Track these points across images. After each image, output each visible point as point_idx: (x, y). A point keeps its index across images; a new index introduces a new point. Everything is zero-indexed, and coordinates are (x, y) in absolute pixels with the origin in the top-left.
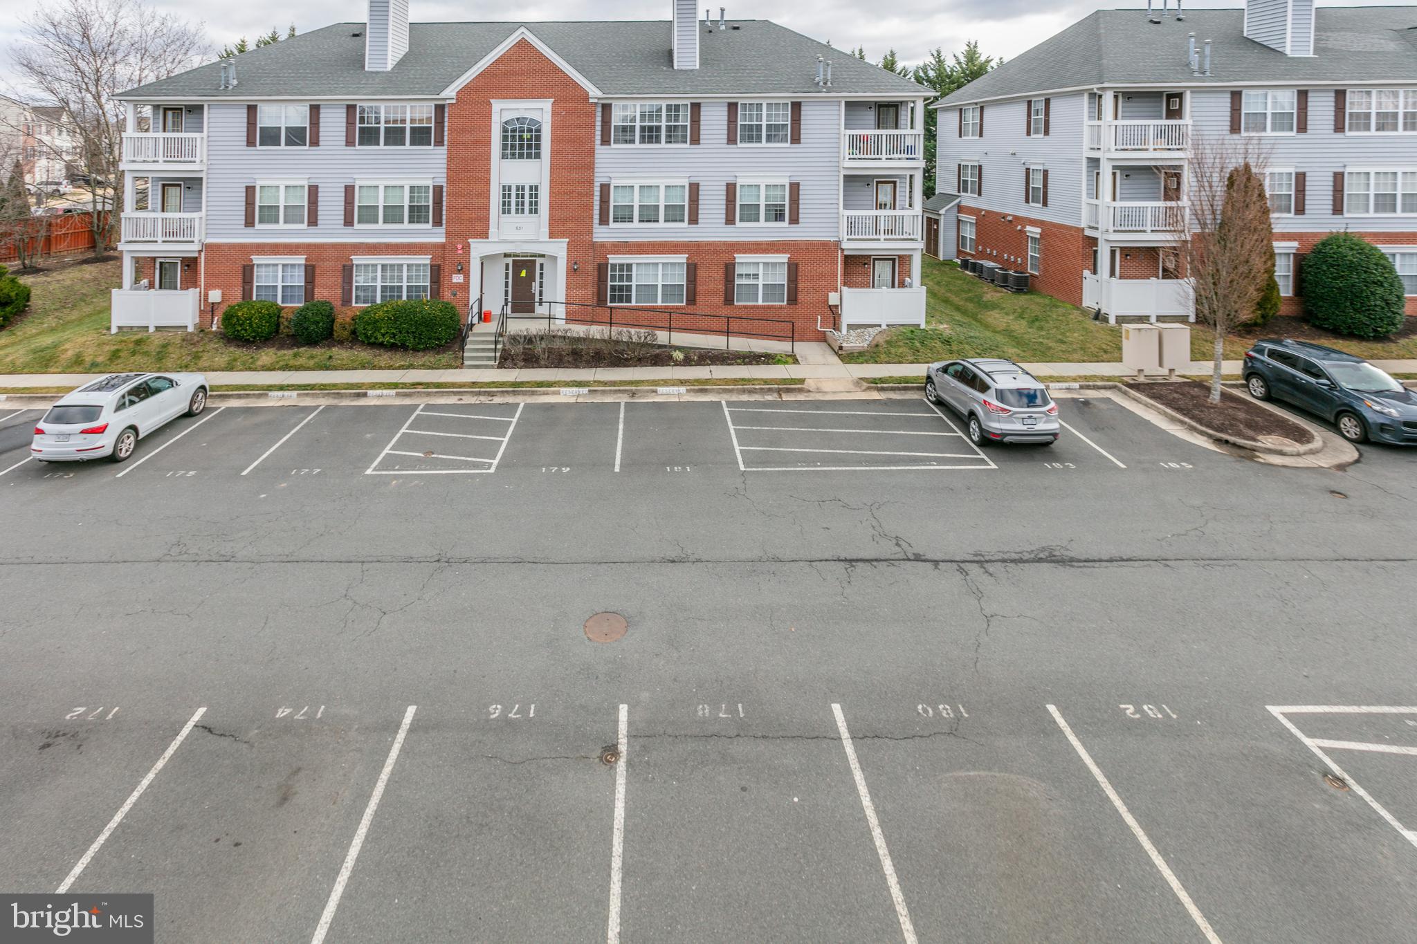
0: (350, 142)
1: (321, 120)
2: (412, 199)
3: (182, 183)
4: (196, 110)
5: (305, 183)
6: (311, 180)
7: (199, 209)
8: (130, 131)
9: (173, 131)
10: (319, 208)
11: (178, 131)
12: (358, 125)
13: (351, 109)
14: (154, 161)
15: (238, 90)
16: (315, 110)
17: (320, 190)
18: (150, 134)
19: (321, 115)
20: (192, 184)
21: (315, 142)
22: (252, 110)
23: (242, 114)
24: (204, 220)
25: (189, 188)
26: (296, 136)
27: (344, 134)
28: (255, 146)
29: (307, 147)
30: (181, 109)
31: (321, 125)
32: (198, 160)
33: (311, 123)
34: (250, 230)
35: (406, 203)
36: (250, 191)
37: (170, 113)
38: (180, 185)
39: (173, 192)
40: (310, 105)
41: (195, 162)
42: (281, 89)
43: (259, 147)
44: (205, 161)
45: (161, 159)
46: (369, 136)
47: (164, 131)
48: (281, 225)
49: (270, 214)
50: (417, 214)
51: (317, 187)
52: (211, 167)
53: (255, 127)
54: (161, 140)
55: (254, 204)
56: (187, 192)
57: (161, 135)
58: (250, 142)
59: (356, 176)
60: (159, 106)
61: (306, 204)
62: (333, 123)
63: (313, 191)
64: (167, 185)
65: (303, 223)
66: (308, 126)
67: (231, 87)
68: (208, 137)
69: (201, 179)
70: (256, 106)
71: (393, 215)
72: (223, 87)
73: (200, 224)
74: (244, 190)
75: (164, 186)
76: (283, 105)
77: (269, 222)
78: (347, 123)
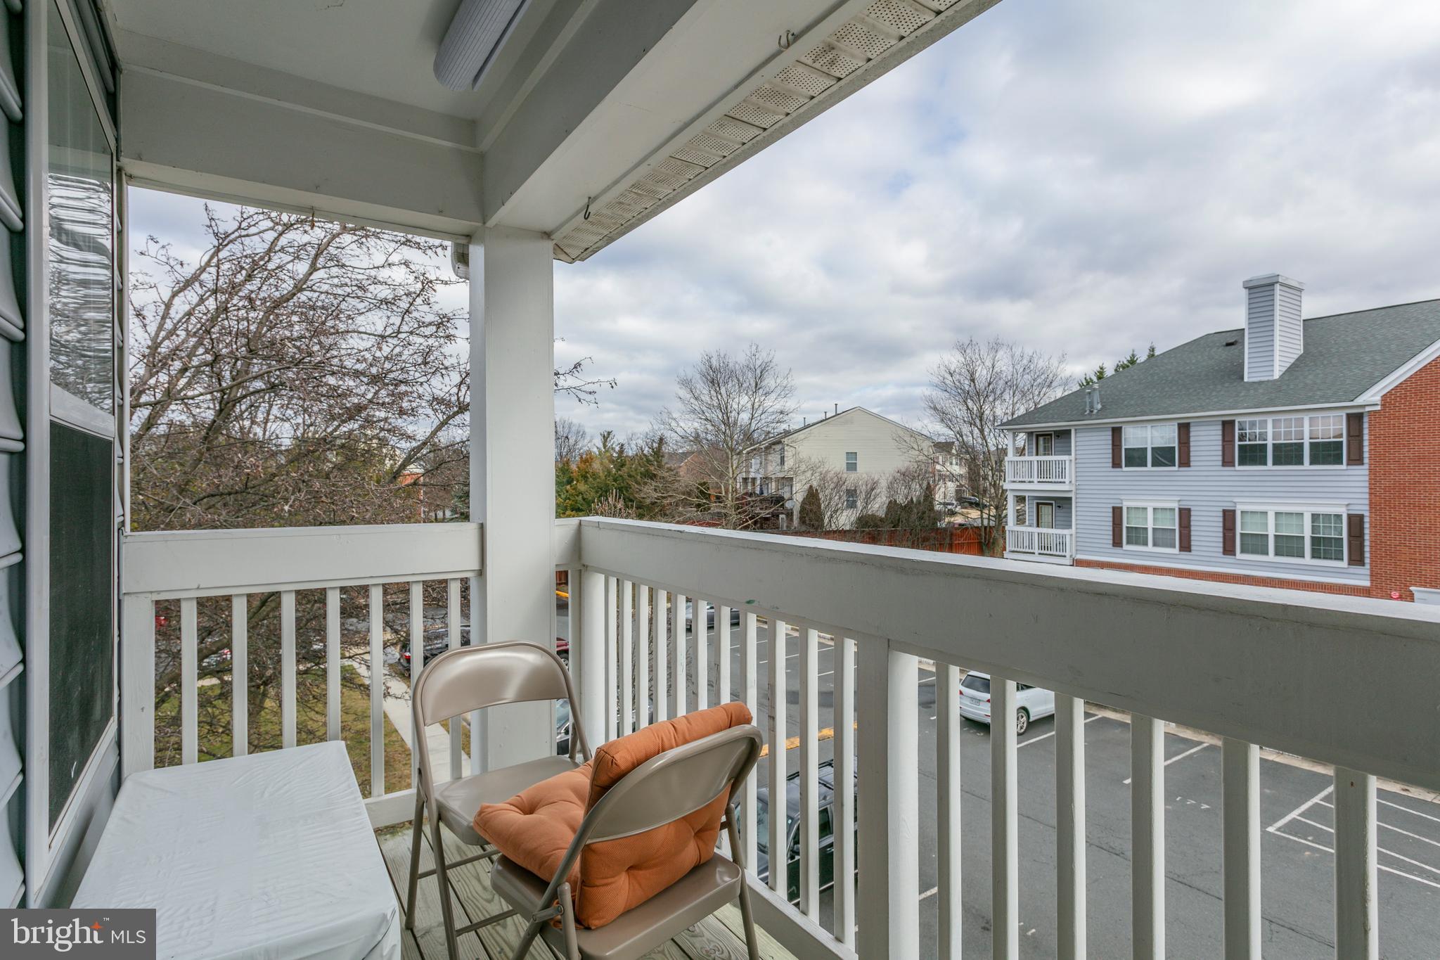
0: (1227, 462)
1: (1192, 439)
2: (1314, 529)
3: (1053, 502)
4: (1064, 435)
5: (1175, 506)
6: (1181, 503)
7: (1070, 526)
8: (1011, 456)
9: (1045, 454)
10: (1192, 533)
11: (1048, 455)
12: (1237, 443)
13: (1227, 426)
14: (1030, 482)
15: (1103, 413)
16: (1184, 429)
17: (1192, 513)
18: (1026, 458)
19: (1192, 434)
20: (1062, 504)
21: (1185, 462)
22: (1116, 432)
23: (1107, 437)
24: (1074, 536)
25: (1059, 507)
26: (1163, 456)
27: (1220, 453)
28: (1121, 467)
29: (1176, 468)
30: (1051, 435)
31: (1192, 444)
32: (1067, 480)
33: (1180, 442)
34: (1117, 550)
35: (1307, 534)
36: (1117, 512)
37: (1041, 439)
38: (1051, 504)
39: (1046, 510)
40: (1179, 424)
41: (1064, 482)
42: (1145, 409)
43: (1125, 469)
44: (1073, 482)
45: (1035, 479)
46: (1253, 455)
47: (1037, 454)
48: (1150, 547)
49: (1138, 536)
50: (1323, 547)
51: (1189, 510)
52: (1080, 487)
53: (1121, 449)
54: (1036, 463)
55: (1121, 524)
56: (1057, 511)
57: (1035, 458)
58: (1116, 464)
59: (1236, 500)
60: (1032, 433)
61: (1177, 527)
62: (1206, 442)
63: (1185, 515)
64: (1042, 502)
65: (1175, 547)
66: (1176, 445)
67: (1095, 411)
68: (1076, 459)
69: (1070, 499)
70: (1121, 428)
71: (1288, 546)
72: (1088, 412)
73: (1071, 540)
74: (1111, 510)
75: (1038, 504)
76: (1149, 426)
77: (1137, 543)
78: (1224, 440)
